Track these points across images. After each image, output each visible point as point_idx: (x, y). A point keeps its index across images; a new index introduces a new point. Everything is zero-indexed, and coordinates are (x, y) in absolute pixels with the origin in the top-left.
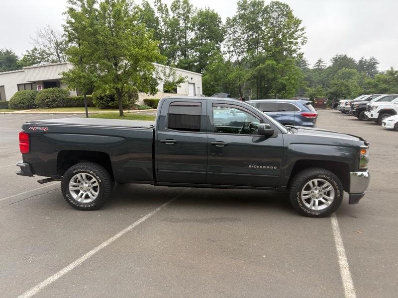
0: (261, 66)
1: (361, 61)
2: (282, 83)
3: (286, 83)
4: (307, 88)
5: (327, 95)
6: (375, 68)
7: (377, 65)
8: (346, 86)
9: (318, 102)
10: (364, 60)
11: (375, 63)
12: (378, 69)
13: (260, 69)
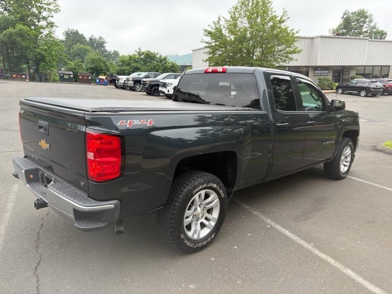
0: (11, 30)
1: (91, 39)
2: (39, 53)
3: (44, 53)
4: (69, 62)
5: (88, 70)
6: (103, 47)
7: (105, 45)
8: (104, 63)
9: (83, 76)
10: (94, 38)
11: (103, 43)
12: (106, 48)
13: (11, 34)
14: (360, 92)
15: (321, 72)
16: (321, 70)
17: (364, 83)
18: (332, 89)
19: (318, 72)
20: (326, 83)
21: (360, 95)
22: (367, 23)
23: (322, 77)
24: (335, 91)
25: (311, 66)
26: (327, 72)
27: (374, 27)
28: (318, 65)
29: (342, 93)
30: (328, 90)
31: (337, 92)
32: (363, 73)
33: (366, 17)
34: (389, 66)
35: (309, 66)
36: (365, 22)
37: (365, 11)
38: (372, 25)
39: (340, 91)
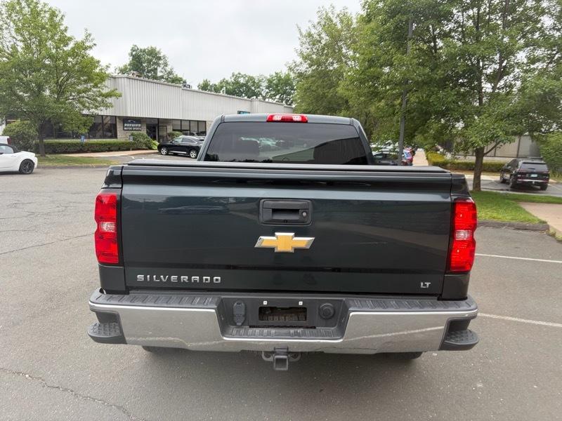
14: (189, 153)
15: (133, 125)
16: (132, 123)
17: (192, 141)
18: (151, 149)
19: (128, 125)
20: (142, 140)
21: (190, 157)
22: (162, 66)
23: (135, 132)
24: (157, 151)
25: (119, 117)
26: (140, 125)
27: (170, 73)
28: (129, 115)
29: (167, 154)
30: (146, 149)
31: (160, 153)
32: (179, 128)
33: (159, 58)
34: (205, 122)
35: (116, 117)
36: (158, 65)
37: (157, 50)
38: (168, 69)
39: (164, 151)
